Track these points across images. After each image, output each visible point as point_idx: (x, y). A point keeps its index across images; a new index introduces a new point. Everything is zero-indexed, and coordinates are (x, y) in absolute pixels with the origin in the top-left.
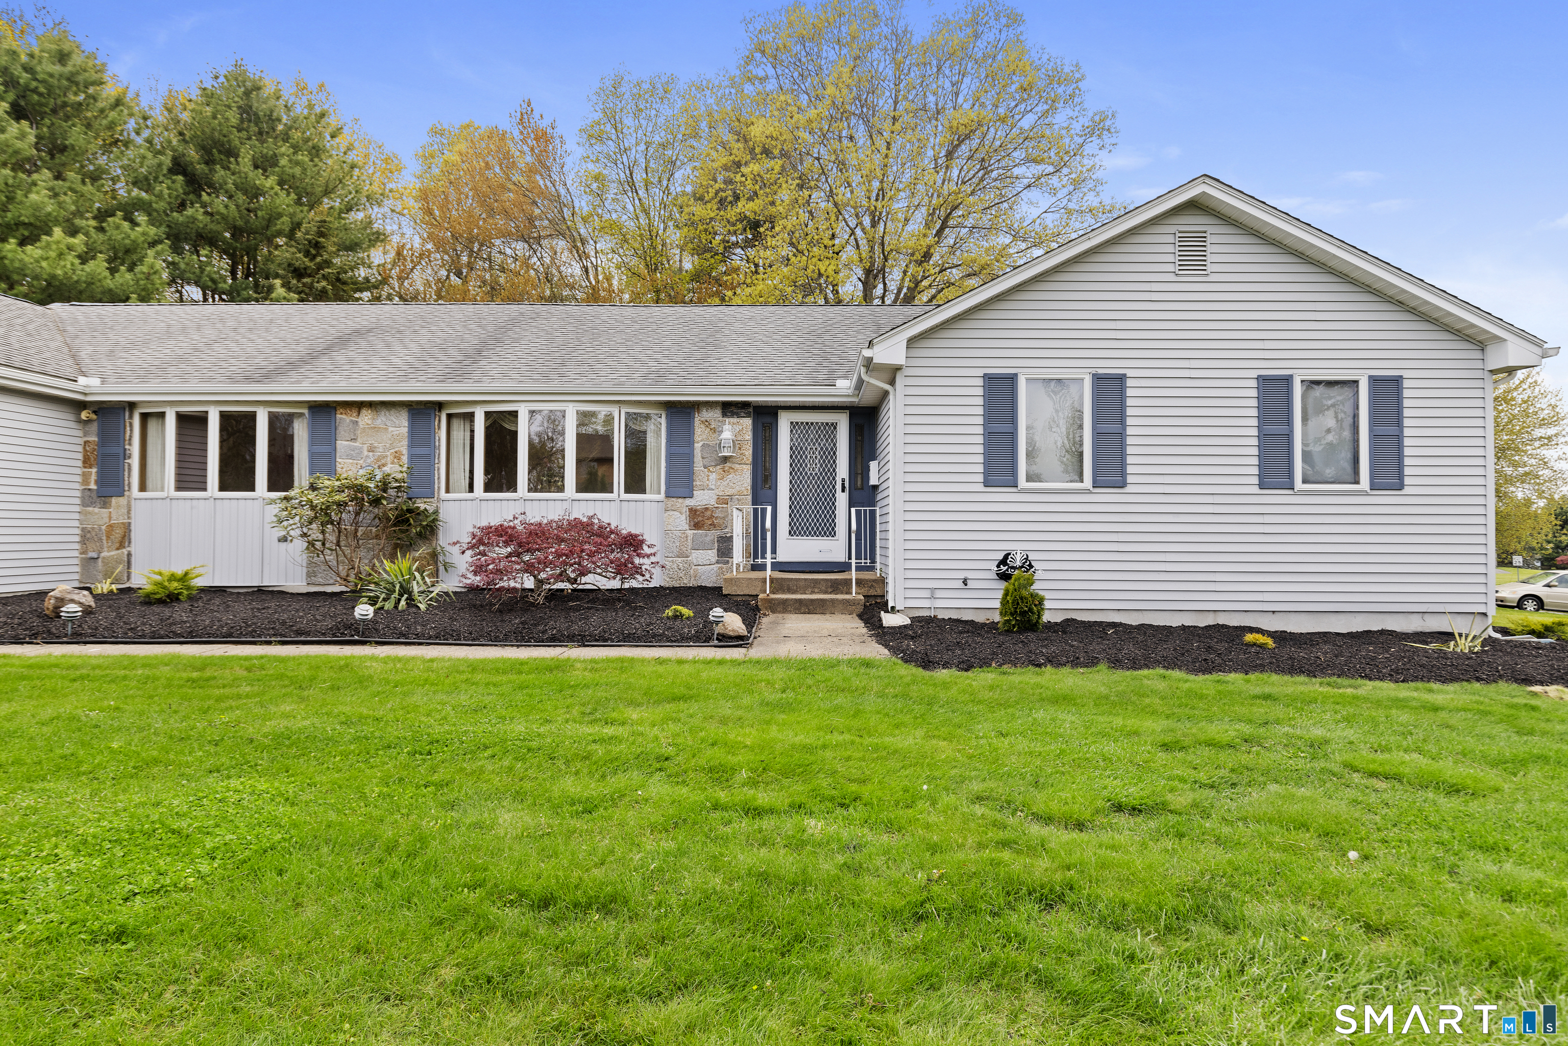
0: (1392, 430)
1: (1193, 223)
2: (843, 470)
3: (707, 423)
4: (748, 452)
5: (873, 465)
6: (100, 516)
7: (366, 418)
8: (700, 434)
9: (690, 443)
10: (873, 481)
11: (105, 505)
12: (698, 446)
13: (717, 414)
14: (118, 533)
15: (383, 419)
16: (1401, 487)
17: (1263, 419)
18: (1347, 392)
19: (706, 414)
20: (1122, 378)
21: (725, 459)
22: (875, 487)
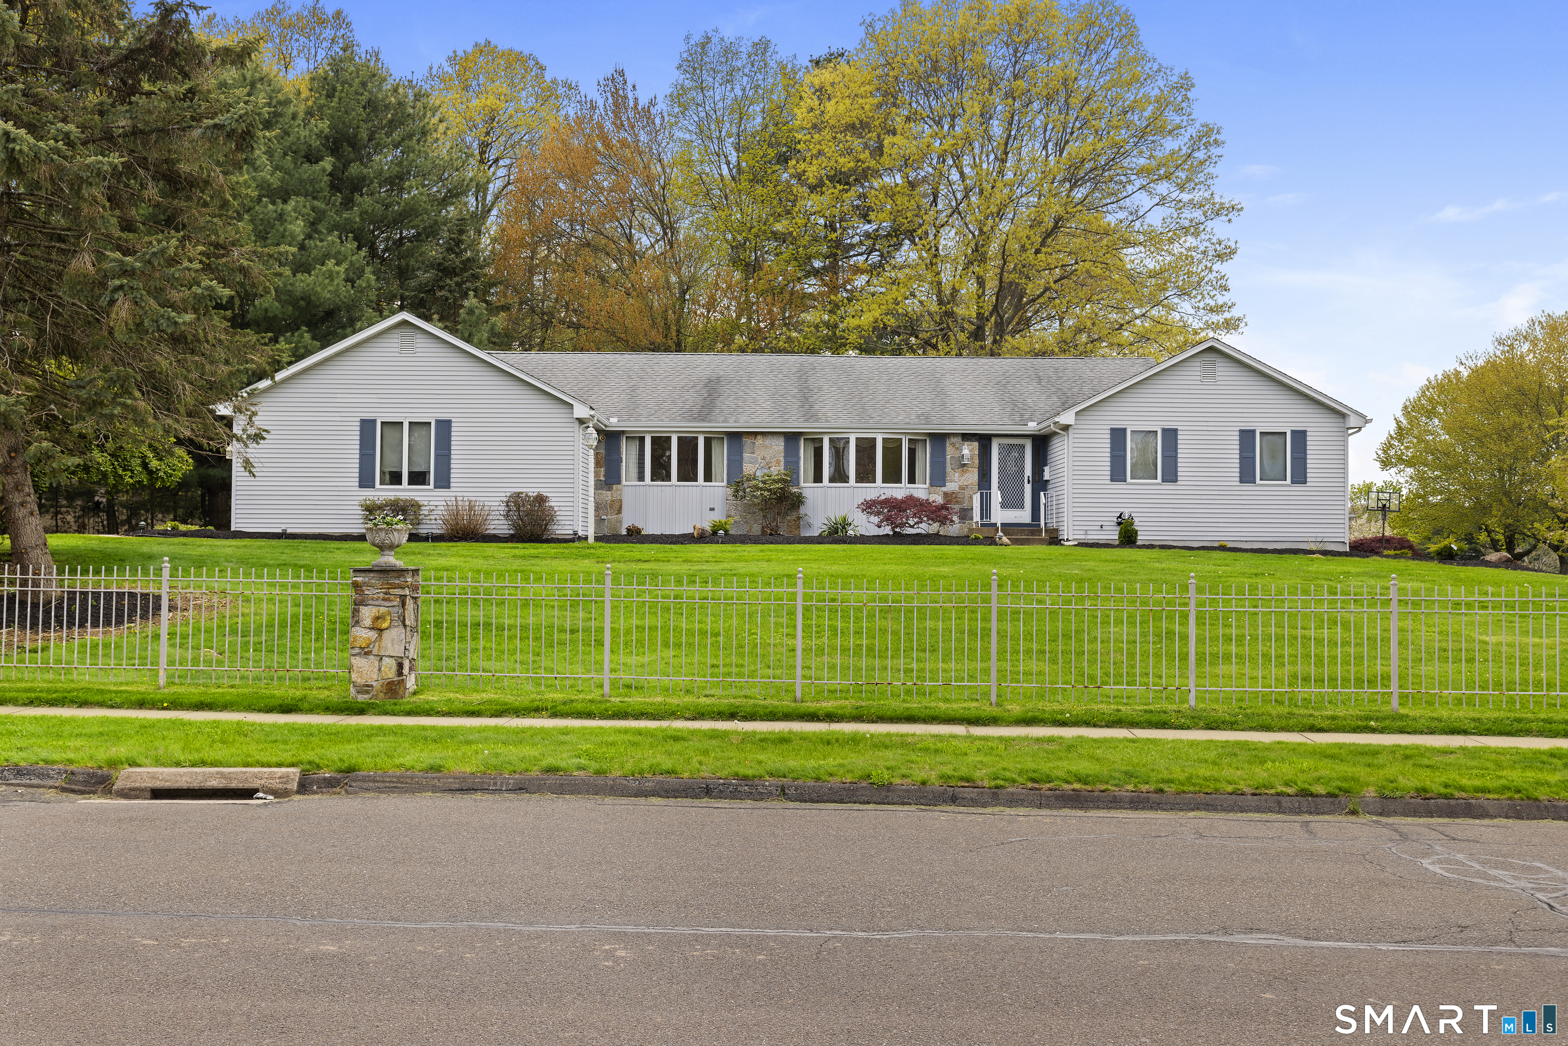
0: (1302, 455)
1: (1211, 357)
2: (1028, 471)
3: (953, 445)
4: (977, 461)
5: (1047, 469)
6: (607, 495)
7: (759, 441)
8: (950, 451)
9: (944, 455)
10: (1046, 477)
11: (610, 489)
12: (948, 457)
13: (959, 439)
14: (617, 506)
15: (768, 441)
16: (1305, 482)
17: (1242, 450)
18: (1282, 437)
19: (953, 440)
20: (1176, 430)
21: (964, 465)
22: (1047, 481)
